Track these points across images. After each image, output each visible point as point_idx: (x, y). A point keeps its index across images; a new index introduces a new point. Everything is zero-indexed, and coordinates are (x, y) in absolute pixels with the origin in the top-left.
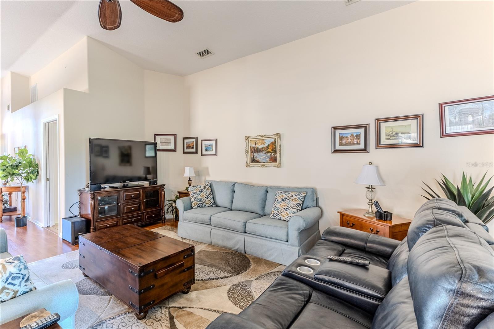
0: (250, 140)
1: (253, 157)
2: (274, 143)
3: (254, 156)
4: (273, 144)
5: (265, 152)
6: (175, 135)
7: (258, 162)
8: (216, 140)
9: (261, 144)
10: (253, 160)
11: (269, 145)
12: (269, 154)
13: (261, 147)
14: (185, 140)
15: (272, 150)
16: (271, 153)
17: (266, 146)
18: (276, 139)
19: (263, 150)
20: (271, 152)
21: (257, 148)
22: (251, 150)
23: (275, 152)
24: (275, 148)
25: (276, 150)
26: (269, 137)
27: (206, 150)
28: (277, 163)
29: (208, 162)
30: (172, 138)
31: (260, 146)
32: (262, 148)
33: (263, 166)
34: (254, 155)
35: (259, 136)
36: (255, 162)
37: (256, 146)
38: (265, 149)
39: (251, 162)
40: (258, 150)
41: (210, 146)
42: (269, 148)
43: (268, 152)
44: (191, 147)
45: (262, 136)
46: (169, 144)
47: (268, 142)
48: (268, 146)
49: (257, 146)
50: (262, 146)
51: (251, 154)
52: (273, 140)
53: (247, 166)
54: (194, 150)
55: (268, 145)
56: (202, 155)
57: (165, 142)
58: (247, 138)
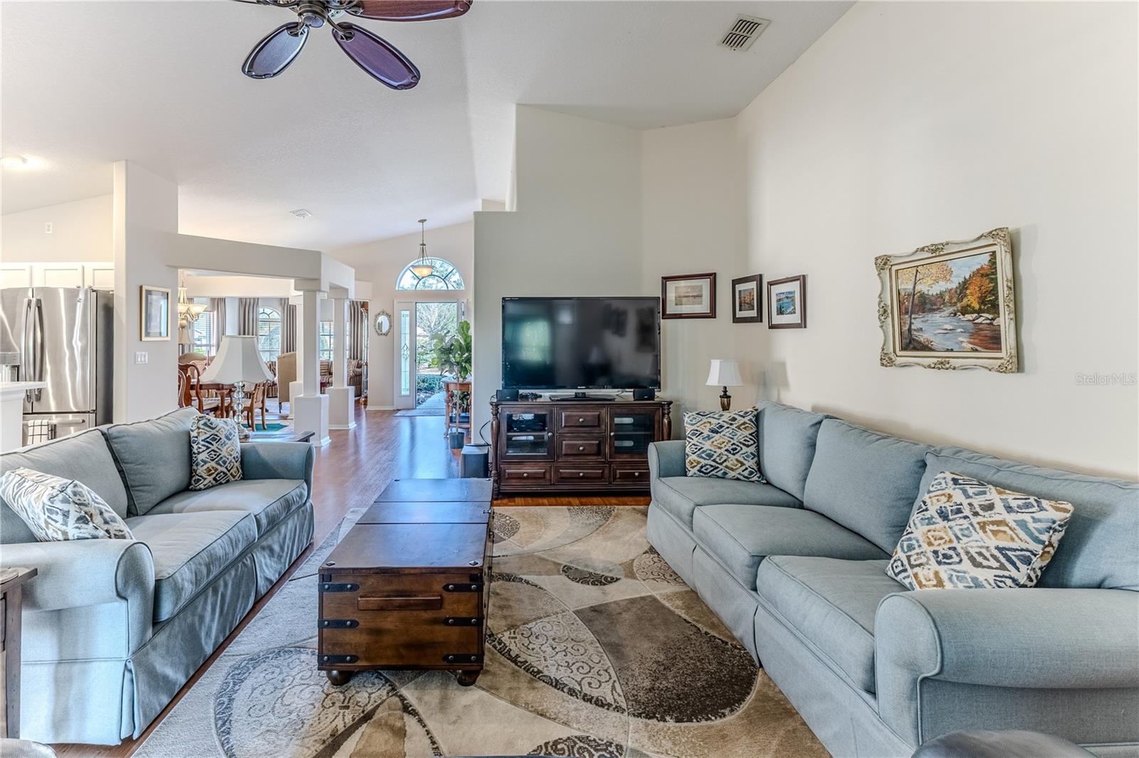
0: (894, 268)
1: (910, 330)
2: (989, 273)
3: (913, 327)
4: (982, 275)
5: (951, 309)
6: (712, 277)
7: (925, 347)
8: (803, 280)
9: (936, 281)
10: (911, 343)
11: (965, 282)
12: (969, 317)
13: (935, 290)
14: (737, 286)
15: (982, 301)
16: (974, 311)
17: (954, 285)
18: (994, 253)
19: (944, 303)
20: (977, 307)
21: (922, 296)
22: (900, 303)
23: (994, 308)
24: (994, 291)
25: (997, 298)
26: (966, 250)
27: (780, 312)
28: (1003, 354)
29: (788, 346)
30: (705, 284)
31: (931, 287)
32: (941, 295)
33: (942, 365)
34: (911, 323)
35: (923, 249)
36: (915, 349)
37: (918, 288)
38: (951, 298)
39: (903, 349)
40: (924, 304)
41: (787, 297)
42: (968, 292)
43: (964, 311)
44: (748, 303)
45: (936, 249)
46: (697, 299)
47: (963, 269)
48: (964, 286)
49: (923, 288)
50: (941, 287)
51: (900, 319)
52: (984, 260)
53: (887, 361)
54: (753, 313)
55: (961, 280)
56: (772, 327)
57: (687, 295)
58: (883, 263)
